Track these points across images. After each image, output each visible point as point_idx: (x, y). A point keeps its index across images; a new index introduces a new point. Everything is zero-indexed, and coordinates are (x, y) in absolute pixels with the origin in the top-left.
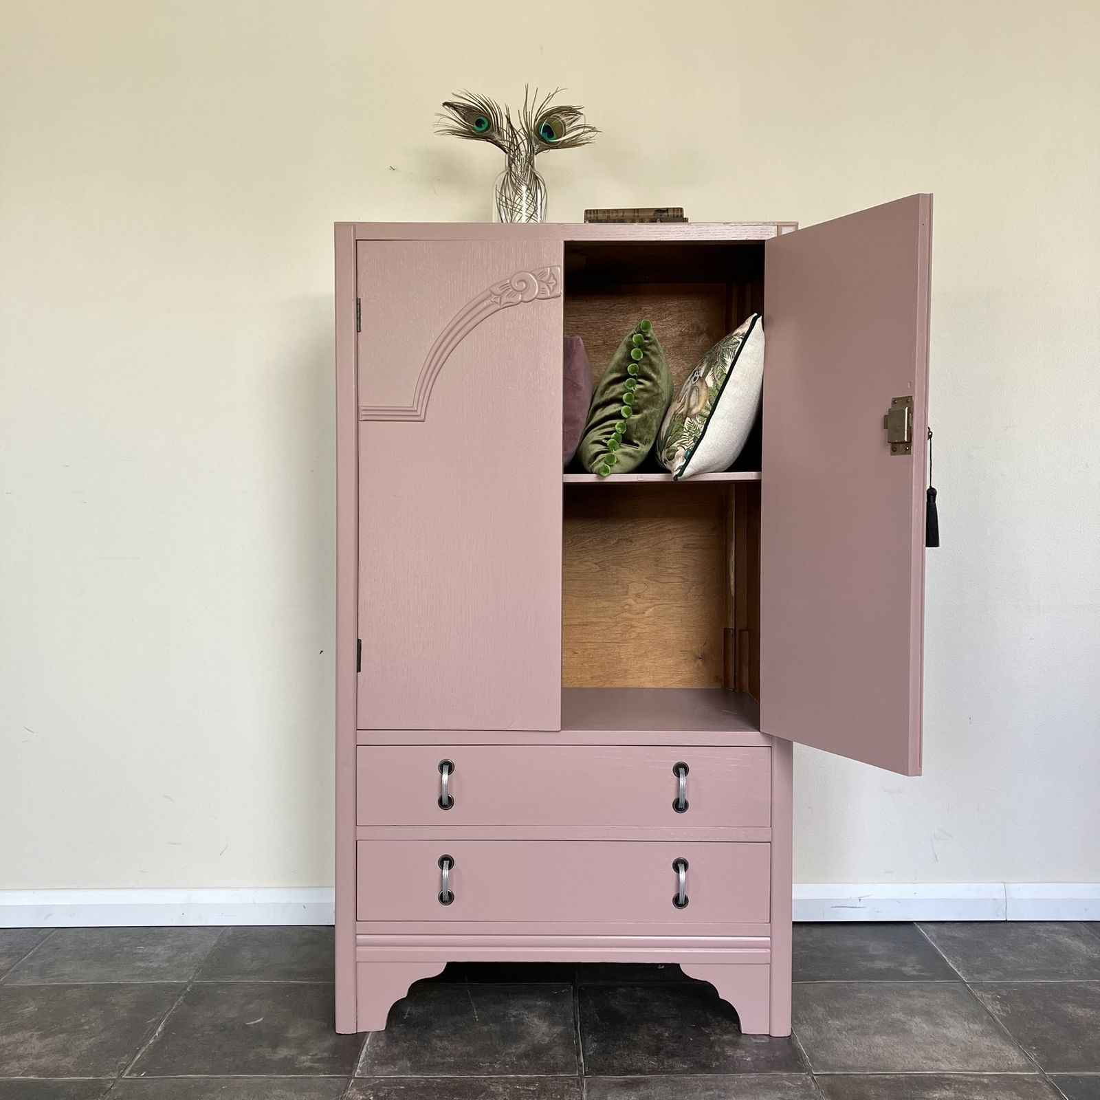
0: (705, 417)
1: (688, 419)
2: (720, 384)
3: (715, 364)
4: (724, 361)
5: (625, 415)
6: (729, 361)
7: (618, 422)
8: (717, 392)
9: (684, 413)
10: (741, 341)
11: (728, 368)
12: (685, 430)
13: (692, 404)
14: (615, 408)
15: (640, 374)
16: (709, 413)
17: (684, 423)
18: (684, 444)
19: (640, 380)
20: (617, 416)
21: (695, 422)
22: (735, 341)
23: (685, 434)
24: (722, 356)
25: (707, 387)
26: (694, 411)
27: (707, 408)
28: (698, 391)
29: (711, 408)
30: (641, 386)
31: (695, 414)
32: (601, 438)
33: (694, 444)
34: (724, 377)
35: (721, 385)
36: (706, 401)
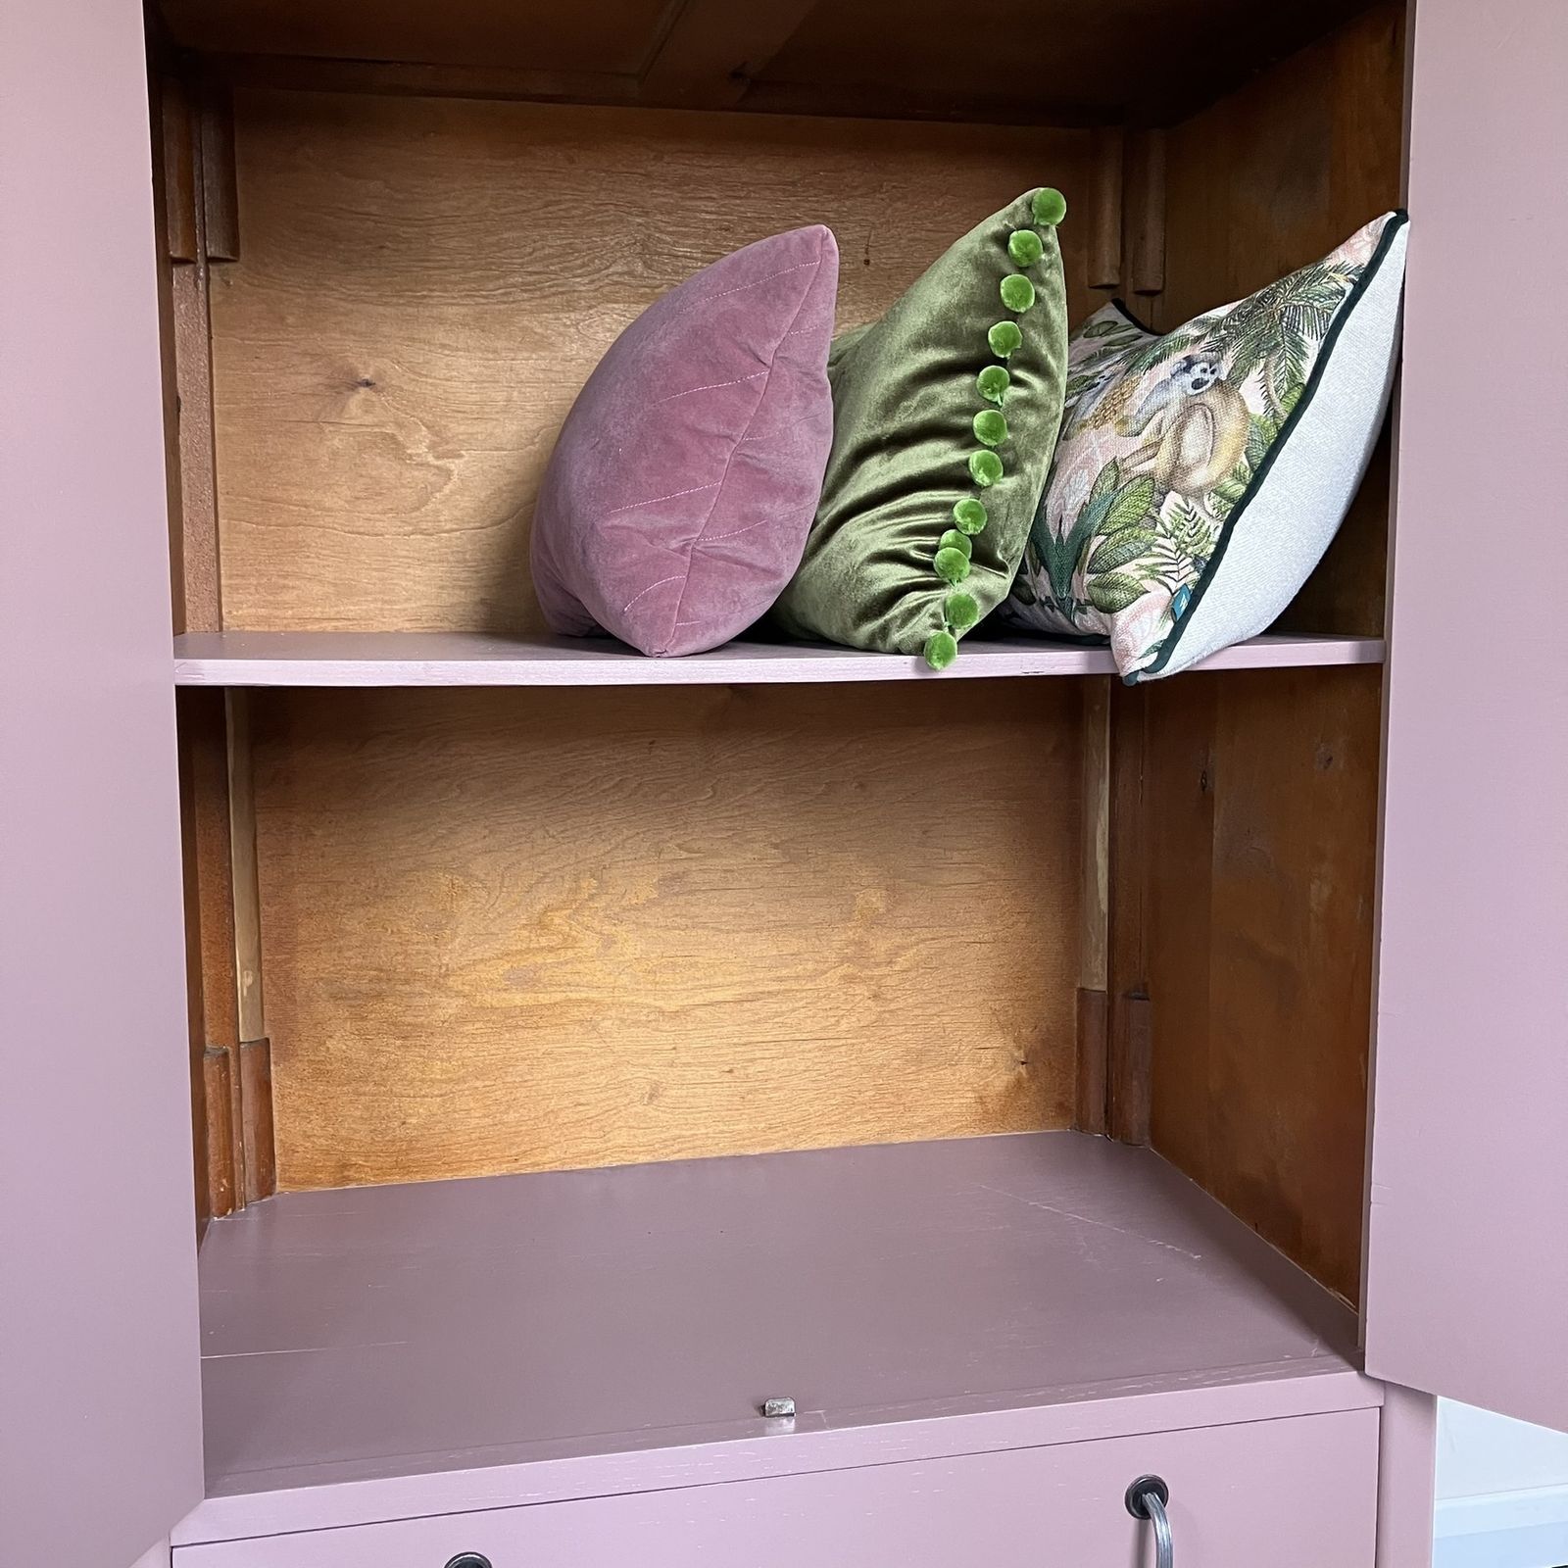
0: (1230, 499)
1: (1173, 498)
2: (1284, 412)
3: (1271, 351)
4: (1298, 347)
5: (982, 478)
6: (1313, 346)
7: (963, 499)
8: (1273, 432)
9: (1160, 475)
10: (1349, 288)
11: (1308, 366)
12: (1160, 528)
13: (1190, 453)
14: (938, 455)
15: (1020, 355)
16: (1241, 489)
17: (1159, 506)
18: (1164, 573)
19: (1020, 373)
20: (956, 478)
21: (1197, 509)
22: (1333, 286)
23: (1161, 541)
24: (1292, 328)
25: (1245, 412)
26: (1198, 478)
27: (1237, 475)
28: (1211, 417)
29: (1249, 476)
30: (1021, 392)
31: (1200, 489)
32: (909, 545)
33: (1196, 576)
34: (1297, 394)
35: (1286, 416)
36: (1236, 453)
